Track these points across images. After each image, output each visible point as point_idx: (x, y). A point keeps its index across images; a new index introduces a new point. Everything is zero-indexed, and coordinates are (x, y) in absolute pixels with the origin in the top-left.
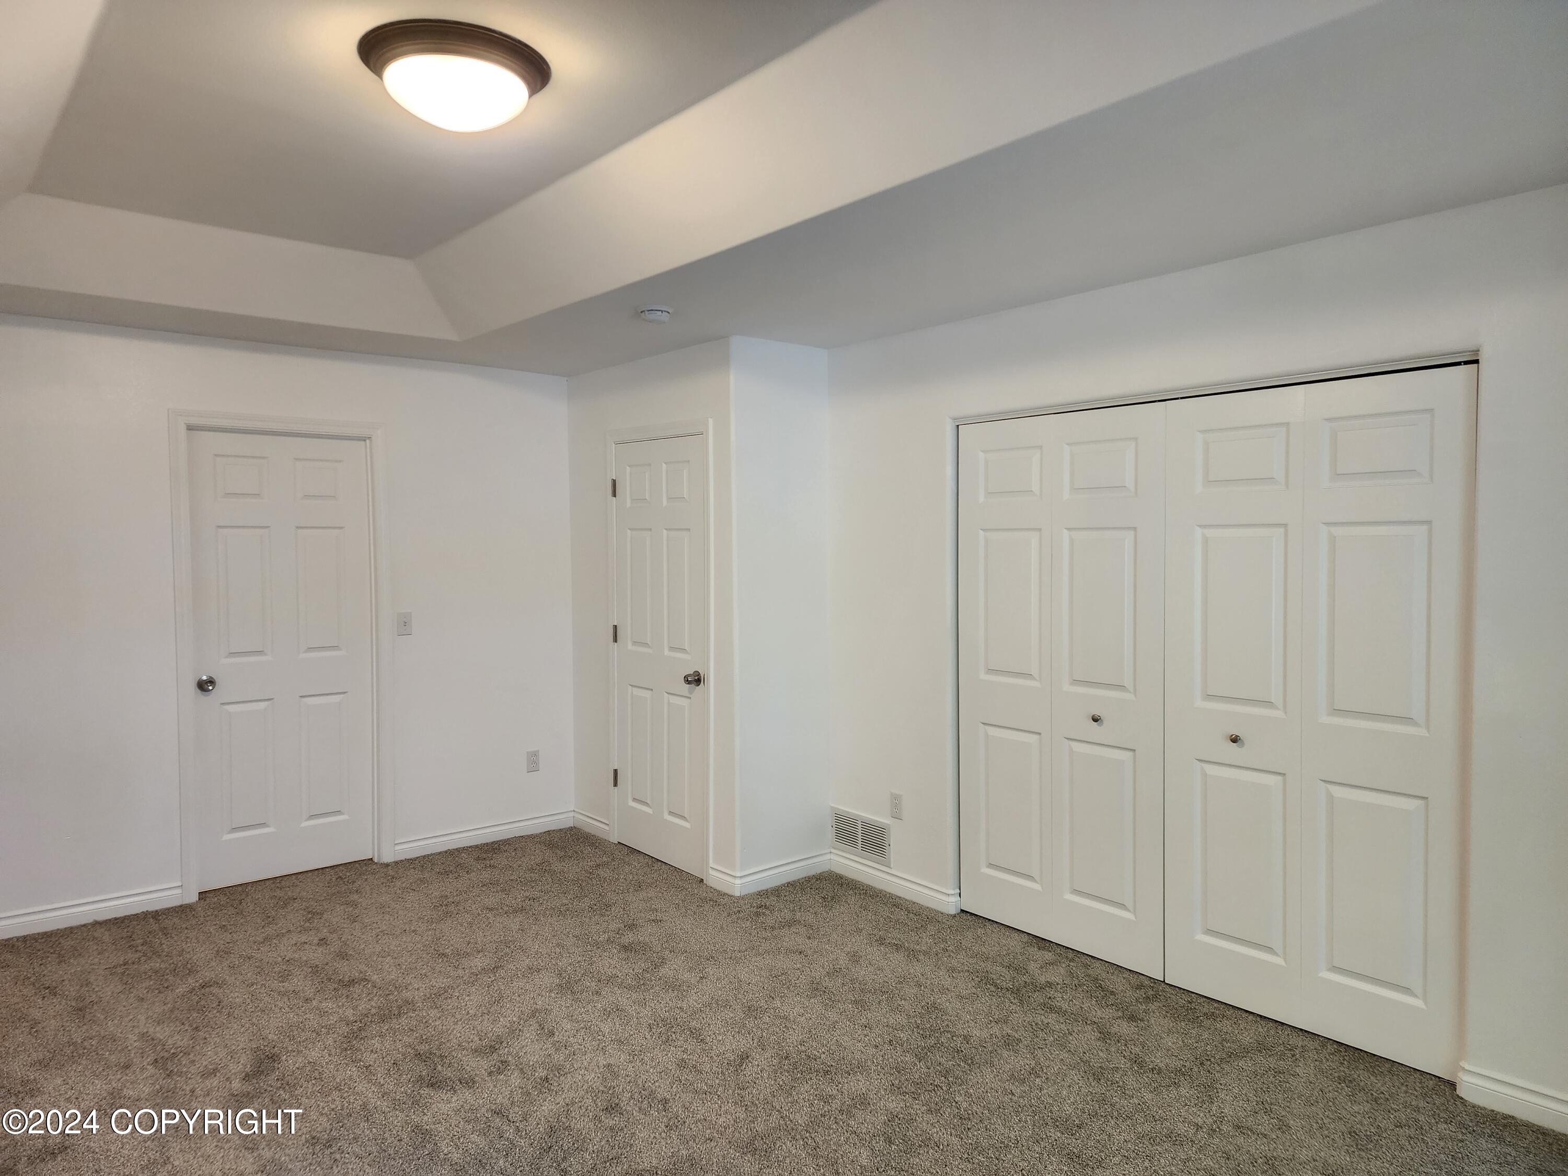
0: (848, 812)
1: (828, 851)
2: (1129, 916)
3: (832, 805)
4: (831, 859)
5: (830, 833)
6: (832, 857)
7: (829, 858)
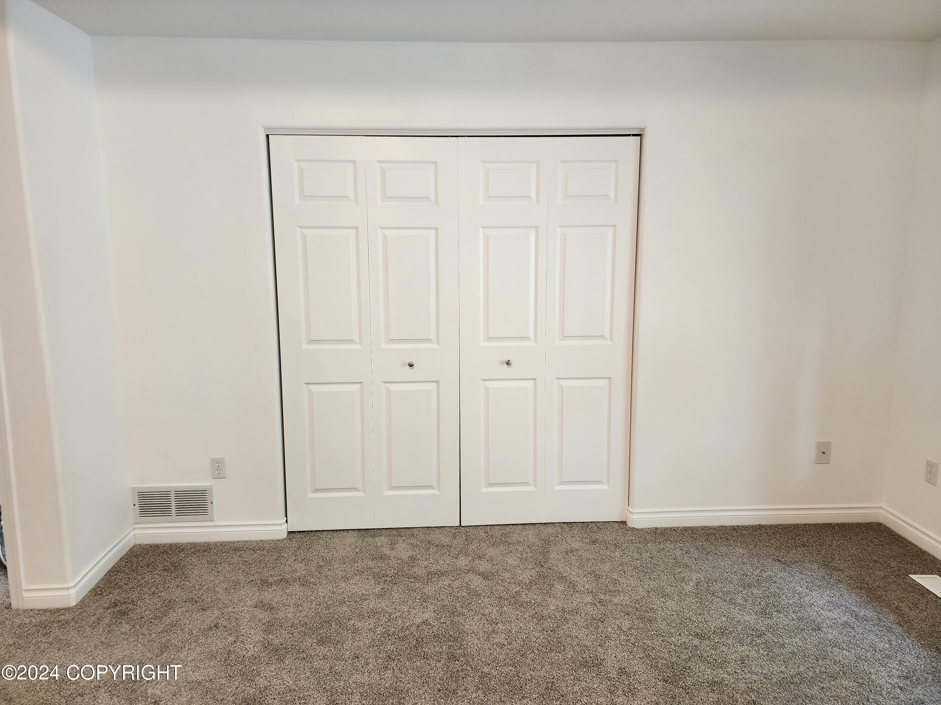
0: (154, 487)
1: (132, 528)
2: (435, 492)
3: (134, 486)
4: (135, 534)
5: (133, 512)
6: (136, 532)
7: (134, 534)
